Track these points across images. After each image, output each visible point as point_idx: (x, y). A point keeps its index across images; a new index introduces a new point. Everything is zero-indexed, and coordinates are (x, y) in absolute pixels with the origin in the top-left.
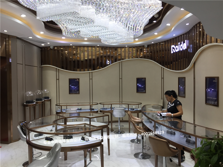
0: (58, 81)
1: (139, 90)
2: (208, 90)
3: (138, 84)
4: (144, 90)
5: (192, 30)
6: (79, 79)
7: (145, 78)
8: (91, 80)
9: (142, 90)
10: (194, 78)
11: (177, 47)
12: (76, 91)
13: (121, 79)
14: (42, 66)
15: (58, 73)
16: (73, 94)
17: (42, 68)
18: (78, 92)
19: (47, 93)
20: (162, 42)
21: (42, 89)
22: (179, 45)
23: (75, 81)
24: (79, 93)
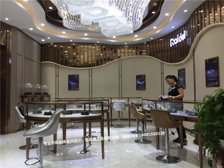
0: (57, 77)
1: (139, 87)
2: (208, 72)
3: (137, 81)
4: (144, 87)
5: (191, 20)
6: (78, 75)
7: (145, 75)
8: (91, 77)
9: (142, 87)
10: (194, 66)
11: (176, 39)
12: (75, 88)
13: (120, 76)
14: (41, 62)
15: (57, 70)
16: (72, 90)
17: (41, 64)
18: (77, 88)
19: (46, 89)
20: (161, 38)
21: (41, 83)
22: (178, 38)
23: (75, 77)
24: (78, 90)
